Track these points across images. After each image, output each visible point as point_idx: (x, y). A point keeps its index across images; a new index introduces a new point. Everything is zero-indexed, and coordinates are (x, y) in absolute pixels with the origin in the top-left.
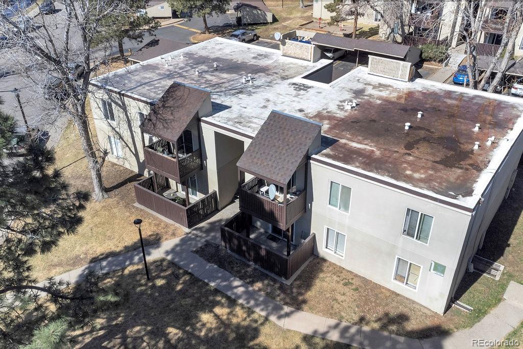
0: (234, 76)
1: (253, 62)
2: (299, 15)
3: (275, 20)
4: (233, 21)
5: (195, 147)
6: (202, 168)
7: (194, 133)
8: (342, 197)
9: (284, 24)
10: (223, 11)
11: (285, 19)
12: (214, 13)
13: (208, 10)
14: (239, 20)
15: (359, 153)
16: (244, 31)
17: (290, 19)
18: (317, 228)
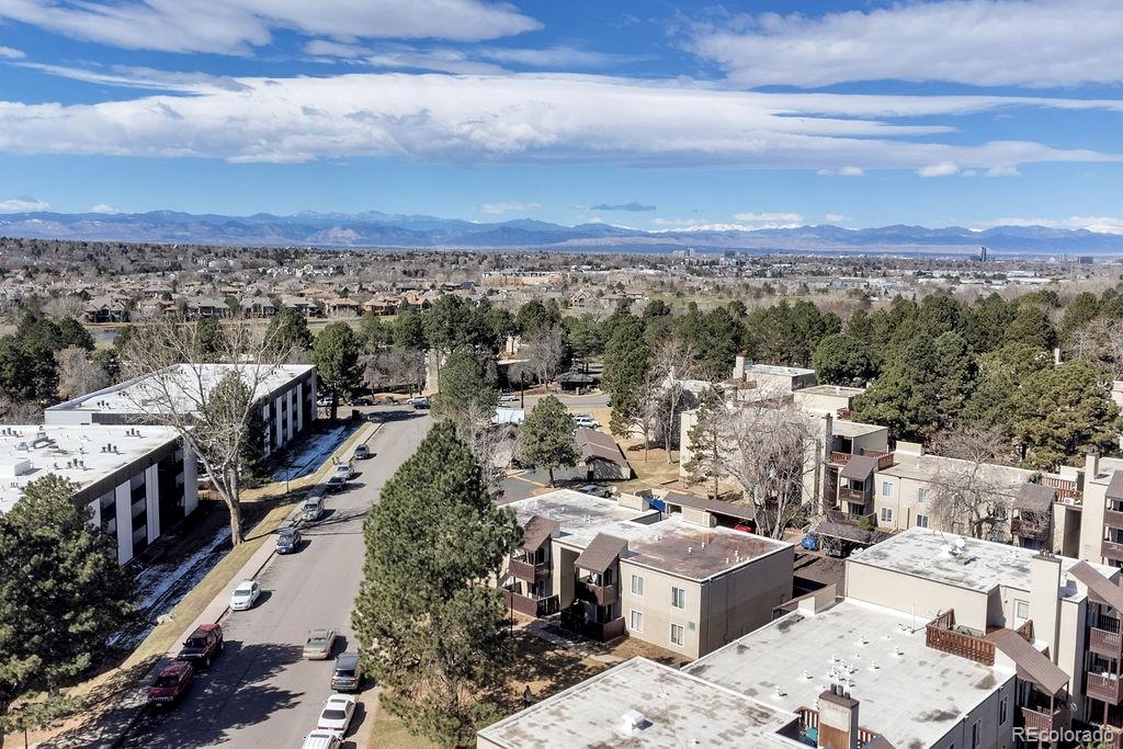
0: (577, 517)
1: (594, 509)
2: (664, 472)
3: (633, 476)
4: (583, 474)
5: (546, 559)
6: (550, 576)
7: (547, 550)
8: (638, 585)
9: (644, 482)
10: (573, 465)
11: (647, 476)
12: (562, 465)
13: (556, 463)
14: (591, 474)
15: (652, 560)
16: (593, 487)
17: (652, 476)
18: (626, 613)
